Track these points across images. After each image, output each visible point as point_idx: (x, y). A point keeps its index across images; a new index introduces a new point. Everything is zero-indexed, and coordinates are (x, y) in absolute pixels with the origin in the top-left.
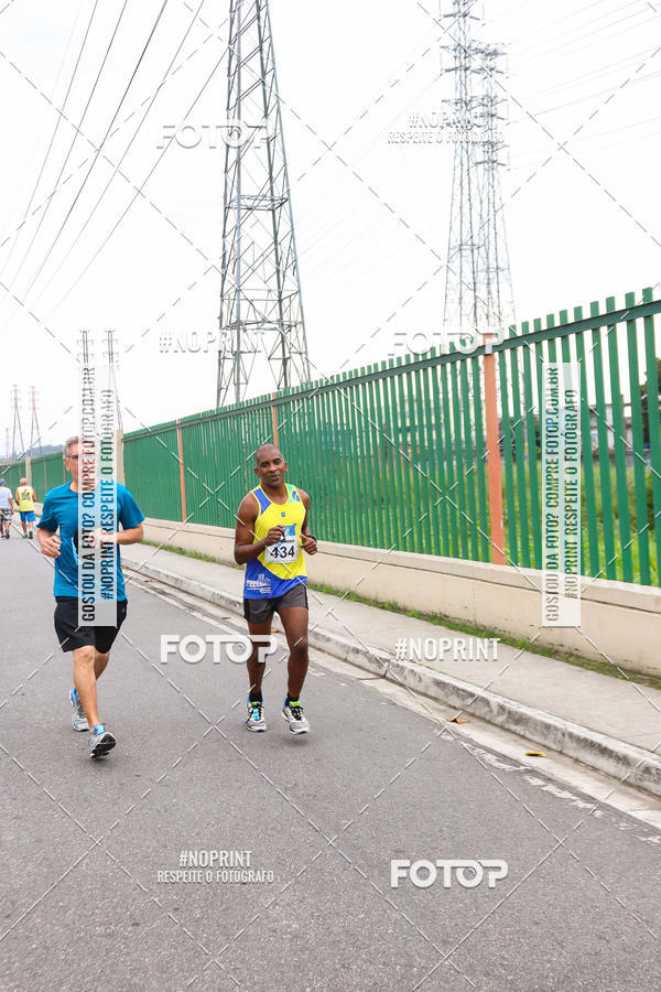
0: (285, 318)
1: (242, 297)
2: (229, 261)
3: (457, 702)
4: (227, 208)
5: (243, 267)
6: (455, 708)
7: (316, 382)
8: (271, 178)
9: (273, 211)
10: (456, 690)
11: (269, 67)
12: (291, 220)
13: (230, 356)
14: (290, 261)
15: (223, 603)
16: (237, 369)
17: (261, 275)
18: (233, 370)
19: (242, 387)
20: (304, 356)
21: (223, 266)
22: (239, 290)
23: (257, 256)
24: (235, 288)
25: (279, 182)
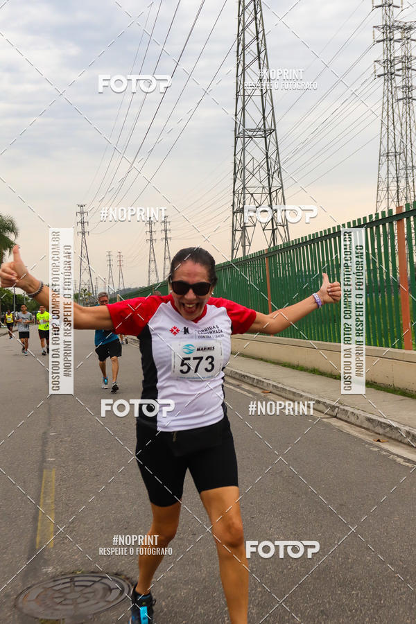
0: (273, 204)
1: (247, 192)
2: (239, 170)
3: (380, 430)
4: (236, 138)
5: (247, 173)
6: (379, 434)
7: (293, 241)
8: (264, 117)
9: (266, 138)
10: (380, 423)
11: (263, 49)
12: (277, 143)
13: (240, 229)
14: (276, 168)
15: (237, 376)
16: (244, 236)
17: (258, 178)
18: (241, 237)
19: (247, 248)
20: (285, 227)
21: (235, 173)
22: (244, 188)
23: (255, 166)
24: (242, 186)
25: (269, 119)
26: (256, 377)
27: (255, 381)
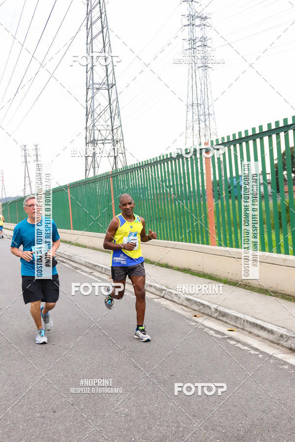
0: (115, 138)
1: (95, 129)
3: (196, 308)
4: (87, 89)
5: (96, 116)
6: (195, 310)
7: (130, 166)
8: (107, 75)
9: (108, 90)
10: (196, 302)
11: (105, 25)
12: (117, 94)
14: (117, 112)
15: (90, 266)
16: (94, 161)
17: (104, 119)
18: (92, 161)
19: (96, 169)
20: (124, 154)
21: (87, 115)
22: (94, 126)
23: (101, 110)
24: (92, 124)
25: (111, 77)
26: (104, 267)
27: (104, 269)
